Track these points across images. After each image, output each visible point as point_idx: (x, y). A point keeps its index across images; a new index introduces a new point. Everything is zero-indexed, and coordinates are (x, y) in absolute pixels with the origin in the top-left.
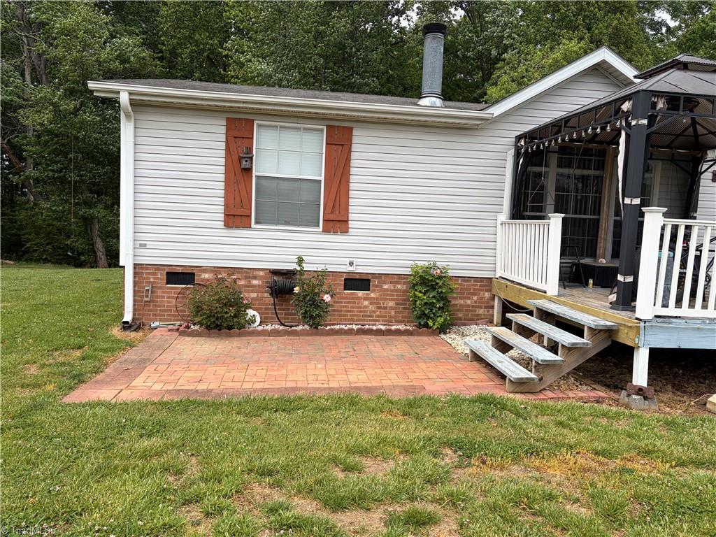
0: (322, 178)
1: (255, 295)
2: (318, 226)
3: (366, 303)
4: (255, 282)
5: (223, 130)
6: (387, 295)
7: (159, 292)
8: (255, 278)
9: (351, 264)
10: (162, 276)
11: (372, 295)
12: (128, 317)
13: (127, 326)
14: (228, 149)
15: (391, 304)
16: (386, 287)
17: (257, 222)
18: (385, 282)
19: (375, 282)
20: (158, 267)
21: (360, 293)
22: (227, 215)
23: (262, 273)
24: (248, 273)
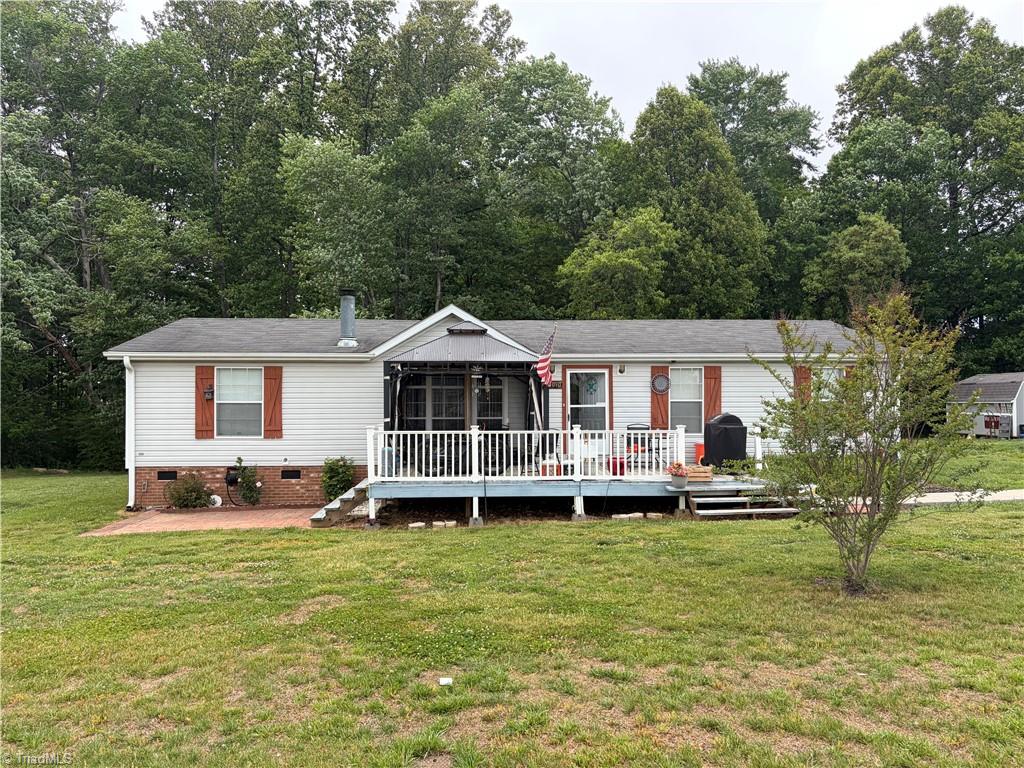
0: (262, 402)
1: (218, 485)
2: (261, 434)
3: (298, 487)
4: (218, 476)
5: (194, 374)
6: (314, 481)
7: (153, 486)
8: (218, 473)
9: (286, 460)
10: (154, 474)
11: (302, 482)
12: (131, 503)
13: (129, 509)
14: (197, 387)
15: (317, 487)
16: (312, 475)
17: (219, 434)
18: (312, 472)
19: (304, 472)
20: (152, 469)
21: (293, 481)
22: (197, 431)
23: (222, 469)
24: (213, 470)
